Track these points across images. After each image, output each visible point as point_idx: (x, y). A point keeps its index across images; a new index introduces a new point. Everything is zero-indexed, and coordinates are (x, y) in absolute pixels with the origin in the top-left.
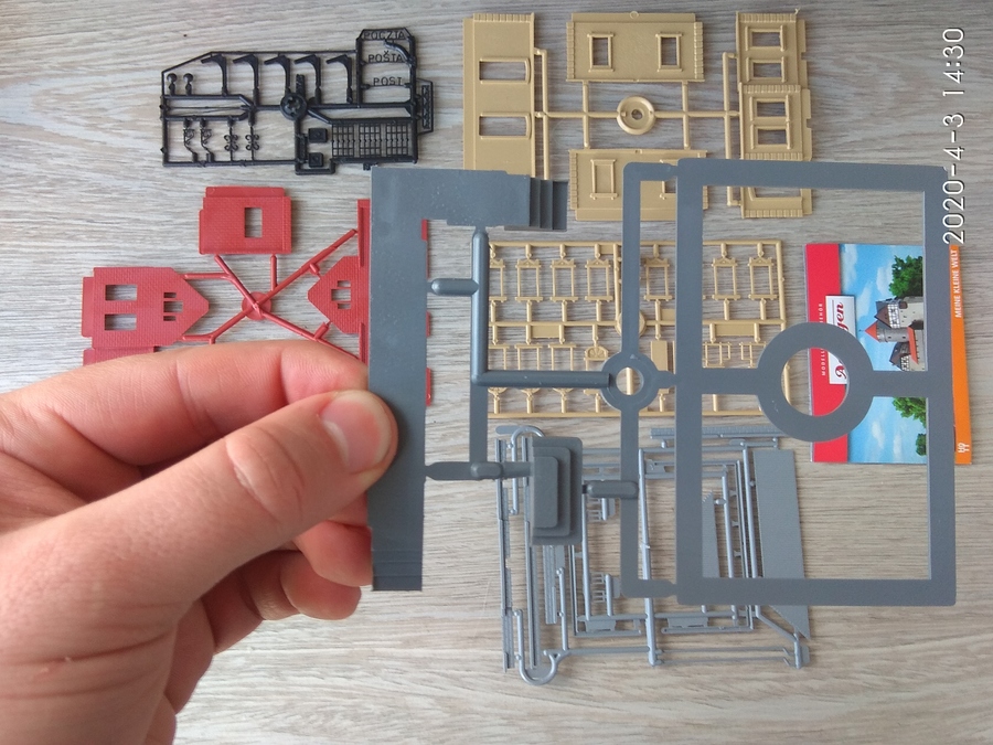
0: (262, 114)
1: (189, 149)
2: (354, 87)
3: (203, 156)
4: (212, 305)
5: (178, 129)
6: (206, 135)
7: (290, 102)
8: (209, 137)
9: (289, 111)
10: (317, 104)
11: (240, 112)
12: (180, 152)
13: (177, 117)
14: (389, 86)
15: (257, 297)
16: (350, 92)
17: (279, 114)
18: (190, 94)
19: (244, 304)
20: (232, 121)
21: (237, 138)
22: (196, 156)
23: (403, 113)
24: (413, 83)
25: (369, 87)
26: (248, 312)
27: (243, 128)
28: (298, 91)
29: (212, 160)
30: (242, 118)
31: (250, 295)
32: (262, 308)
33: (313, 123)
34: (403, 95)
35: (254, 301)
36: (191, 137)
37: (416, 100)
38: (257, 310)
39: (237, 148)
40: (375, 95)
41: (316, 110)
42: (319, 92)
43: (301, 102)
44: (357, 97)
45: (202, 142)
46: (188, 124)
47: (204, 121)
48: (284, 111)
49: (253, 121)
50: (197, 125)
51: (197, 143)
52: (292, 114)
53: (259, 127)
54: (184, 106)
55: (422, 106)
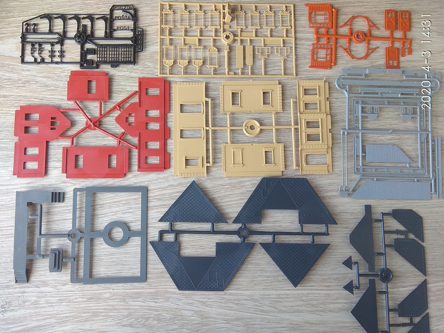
0: (67, 42)
1: (33, 56)
2: (108, 31)
3: (39, 60)
4: (73, 124)
5: (28, 47)
6: (41, 50)
7: (78, 36)
8: (42, 51)
9: (78, 40)
10: (91, 37)
11: (56, 41)
12: (29, 58)
13: (29, 42)
14: (124, 31)
15: (92, 120)
16: (106, 32)
17: (74, 41)
18: (35, 32)
19: (87, 123)
20: (52, 44)
21: (54, 52)
22: (36, 60)
23: (129, 42)
24: (134, 30)
25: (115, 30)
26: (88, 127)
27: (57, 47)
28: (83, 32)
29: (43, 61)
30: (57, 43)
31: (89, 119)
32: (95, 126)
33: (89, 46)
34: (130, 34)
35: (91, 122)
36: (34, 51)
37: (135, 37)
38: (92, 125)
39: (54, 56)
40: (117, 34)
41: (91, 40)
42: (92, 32)
43: (84, 36)
44: (109, 35)
45: (39, 54)
46: (33, 45)
47: (40, 45)
48: (76, 40)
49: (62, 45)
50: (37, 46)
51: (36, 54)
52: (79, 42)
53: (65, 47)
54: (31, 37)
55: (138, 40)
